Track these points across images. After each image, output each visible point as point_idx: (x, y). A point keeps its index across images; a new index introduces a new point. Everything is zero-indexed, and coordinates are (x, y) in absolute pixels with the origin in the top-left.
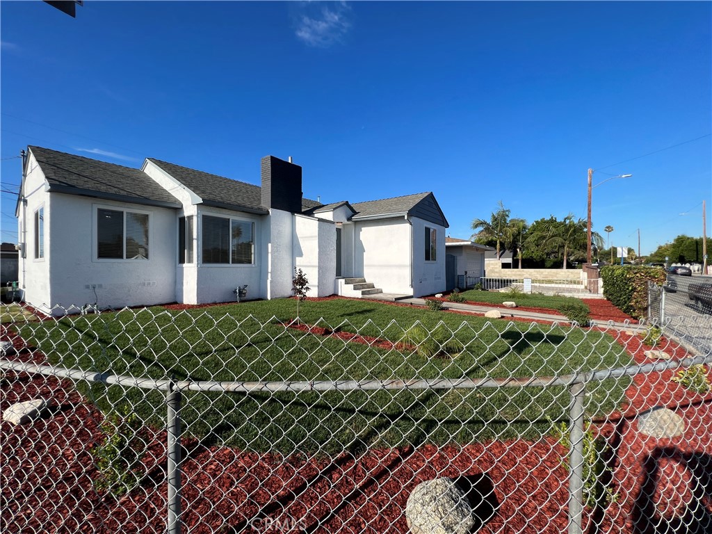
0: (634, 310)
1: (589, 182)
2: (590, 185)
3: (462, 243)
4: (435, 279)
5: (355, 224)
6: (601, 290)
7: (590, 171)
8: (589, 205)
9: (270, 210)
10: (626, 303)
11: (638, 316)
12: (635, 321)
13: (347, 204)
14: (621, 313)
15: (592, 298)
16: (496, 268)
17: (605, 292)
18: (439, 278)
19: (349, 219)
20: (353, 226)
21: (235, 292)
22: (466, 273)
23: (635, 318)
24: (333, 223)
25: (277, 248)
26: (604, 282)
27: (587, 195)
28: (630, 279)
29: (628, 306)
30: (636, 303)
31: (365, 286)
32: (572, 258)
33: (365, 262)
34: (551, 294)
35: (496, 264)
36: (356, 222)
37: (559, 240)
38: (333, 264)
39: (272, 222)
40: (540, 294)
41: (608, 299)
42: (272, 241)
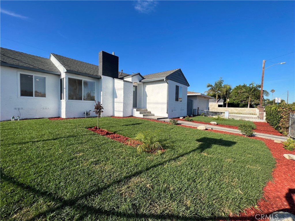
0: (281, 129)
1: (263, 67)
2: (264, 68)
3: (196, 94)
4: (181, 110)
5: (144, 84)
6: (265, 118)
7: (264, 61)
8: (263, 77)
9: (102, 76)
10: (276, 124)
11: (282, 132)
12: (281, 134)
13: (139, 74)
14: (274, 130)
15: (260, 121)
16: (216, 107)
17: (267, 119)
18: (183, 110)
19: (140, 81)
20: (142, 85)
21: (84, 113)
22: (198, 108)
23: (281, 133)
24: (132, 83)
25: (105, 94)
26: (266, 113)
27: (262, 73)
28: (279, 112)
29: (277, 126)
30: (282, 125)
31: (146, 112)
32: (253, 103)
33: (147, 102)
34: (238, 119)
35: (216, 105)
36: (144, 83)
37: (247, 94)
38: (131, 102)
39: (103, 82)
40: (233, 119)
41: (268, 122)
42: (103, 91)
